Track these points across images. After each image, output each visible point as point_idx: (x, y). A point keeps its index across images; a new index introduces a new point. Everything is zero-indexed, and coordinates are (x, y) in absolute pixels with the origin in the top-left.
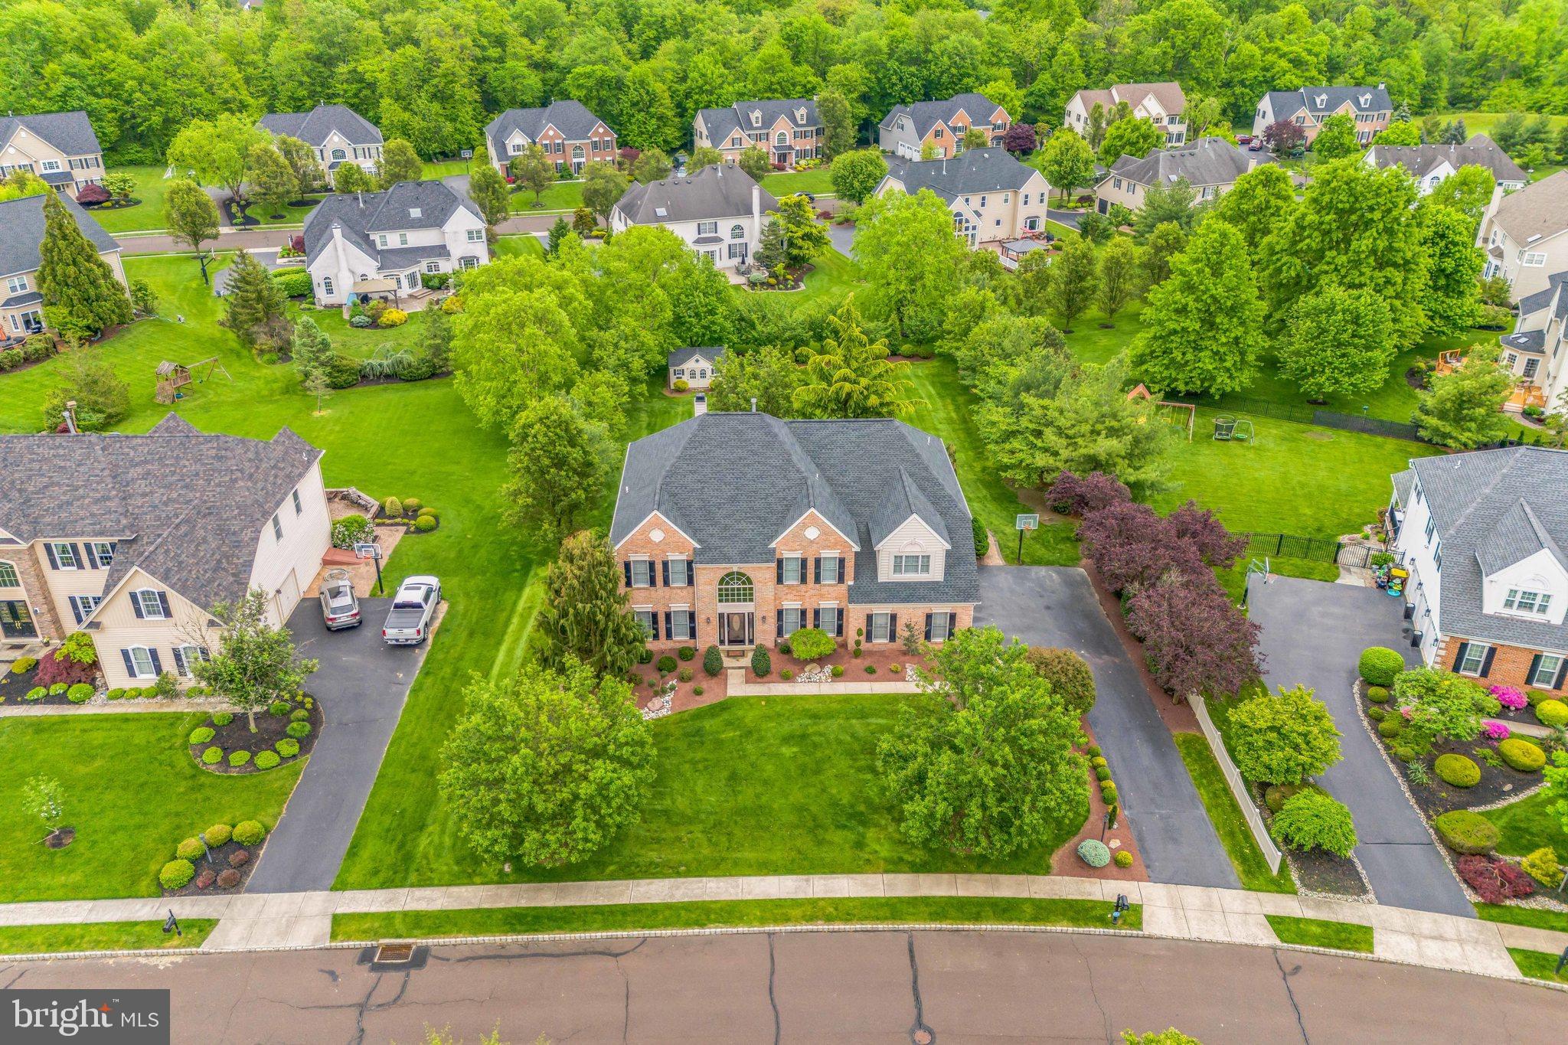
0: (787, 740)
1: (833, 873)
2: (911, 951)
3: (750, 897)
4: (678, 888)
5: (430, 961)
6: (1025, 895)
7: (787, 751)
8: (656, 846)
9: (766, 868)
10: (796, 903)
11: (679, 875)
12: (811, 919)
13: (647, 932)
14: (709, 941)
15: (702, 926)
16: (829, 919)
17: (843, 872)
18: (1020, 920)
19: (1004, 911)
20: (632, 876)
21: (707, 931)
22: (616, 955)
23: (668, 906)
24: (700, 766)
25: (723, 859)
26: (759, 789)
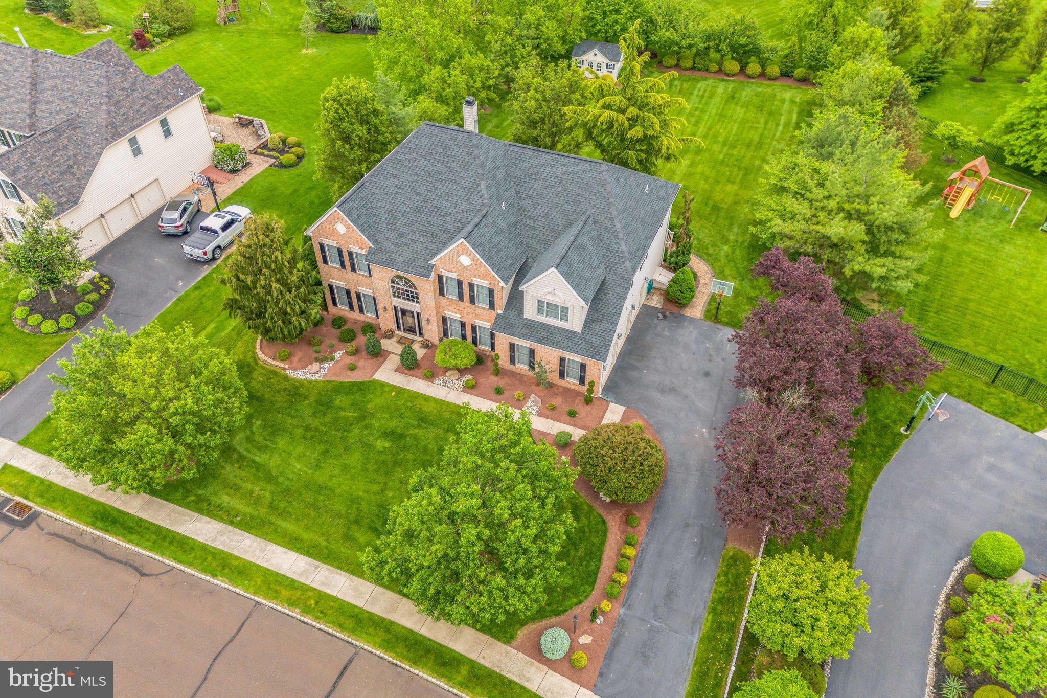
0: (388, 434)
1: (340, 568)
2: (345, 668)
3: (265, 565)
4: (223, 534)
5: (33, 526)
6: (473, 656)
7: (381, 444)
8: (232, 492)
9: (293, 543)
10: (293, 584)
11: (231, 523)
12: (291, 603)
13: (175, 564)
14: (212, 591)
15: (214, 576)
16: (306, 610)
17: (347, 571)
18: (450, 679)
19: (444, 664)
20: (200, 511)
21: (215, 581)
22: (143, 574)
23: (205, 548)
24: (309, 435)
25: (271, 523)
26: (337, 471)
